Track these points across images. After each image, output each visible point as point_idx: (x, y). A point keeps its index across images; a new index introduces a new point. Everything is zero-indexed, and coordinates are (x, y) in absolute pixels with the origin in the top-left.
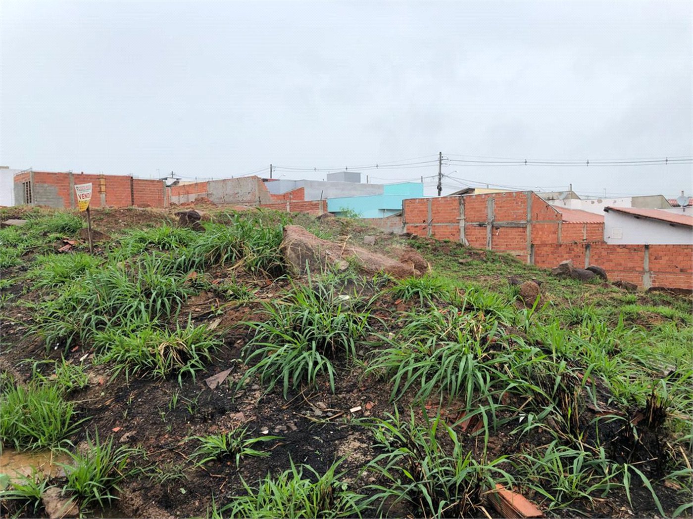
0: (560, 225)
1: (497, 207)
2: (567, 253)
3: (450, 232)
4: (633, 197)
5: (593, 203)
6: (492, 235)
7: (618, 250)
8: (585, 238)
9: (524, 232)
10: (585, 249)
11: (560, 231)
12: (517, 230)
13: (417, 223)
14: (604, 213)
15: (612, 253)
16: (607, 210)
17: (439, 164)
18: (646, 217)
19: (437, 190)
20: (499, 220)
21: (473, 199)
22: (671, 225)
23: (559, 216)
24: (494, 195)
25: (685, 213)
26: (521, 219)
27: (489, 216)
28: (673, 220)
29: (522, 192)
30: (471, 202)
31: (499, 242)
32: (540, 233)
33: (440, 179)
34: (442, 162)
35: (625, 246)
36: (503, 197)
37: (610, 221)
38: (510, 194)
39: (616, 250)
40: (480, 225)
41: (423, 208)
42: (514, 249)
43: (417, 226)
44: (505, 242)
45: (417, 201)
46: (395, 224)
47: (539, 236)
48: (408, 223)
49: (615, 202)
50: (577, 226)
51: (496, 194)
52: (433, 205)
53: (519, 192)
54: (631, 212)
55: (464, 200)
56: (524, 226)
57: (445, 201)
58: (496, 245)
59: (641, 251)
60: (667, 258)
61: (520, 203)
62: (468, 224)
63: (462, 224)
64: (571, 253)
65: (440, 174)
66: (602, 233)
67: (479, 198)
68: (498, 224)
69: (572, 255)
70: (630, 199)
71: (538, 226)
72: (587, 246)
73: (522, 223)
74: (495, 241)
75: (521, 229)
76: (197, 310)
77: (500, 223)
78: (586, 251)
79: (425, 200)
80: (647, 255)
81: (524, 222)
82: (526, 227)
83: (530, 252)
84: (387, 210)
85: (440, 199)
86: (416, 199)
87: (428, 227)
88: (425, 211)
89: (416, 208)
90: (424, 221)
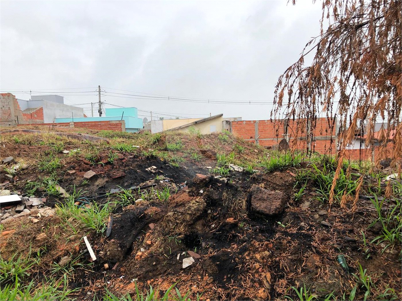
6: (311, 145)
12: (328, 141)
19: (99, 113)
31: (316, 150)
33: (100, 106)
38: (323, 119)
40: (301, 139)
41: (249, 128)
44: (320, 149)
45: (245, 123)
52: (259, 126)
62: (291, 138)
63: (287, 138)
77: (317, 137)
81: (334, 136)
82: (335, 140)
85: (266, 121)
86: (244, 121)
87: (256, 141)
88: (252, 130)
89: (244, 128)
90: (251, 137)
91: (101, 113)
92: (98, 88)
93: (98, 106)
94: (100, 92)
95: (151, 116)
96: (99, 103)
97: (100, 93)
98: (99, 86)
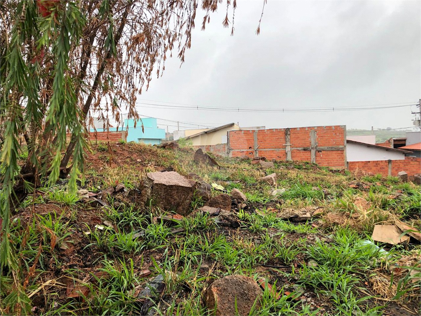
1: (319, 137)
2: (375, 166)
3: (276, 155)
6: (316, 156)
9: (342, 154)
12: (336, 152)
13: (243, 149)
15: (407, 165)
20: (321, 146)
24: (316, 128)
26: (339, 145)
27: (313, 143)
29: (339, 126)
30: (295, 133)
31: (322, 161)
36: (323, 130)
38: (330, 127)
39: (410, 163)
40: (305, 150)
41: (249, 137)
42: (334, 166)
43: (243, 152)
44: (326, 161)
45: (243, 132)
46: (220, 150)
48: (233, 149)
52: (258, 135)
53: (337, 126)
57: (270, 132)
58: (319, 163)
61: (338, 134)
62: (293, 149)
63: (288, 149)
64: (378, 166)
67: (303, 129)
68: (321, 149)
69: (379, 168)
73: (341, 147)
74: (318, 161)
75: (340, 152)
77: (323, 147)
79: (251, 132)
82: (343, 150)
83: (346, 167)
85: (266, 131)
86: (242, 130)
87: (255, 152)
88: (251, 140)
89: (243, 138)
90: (250, 148)
95: (178, 126)
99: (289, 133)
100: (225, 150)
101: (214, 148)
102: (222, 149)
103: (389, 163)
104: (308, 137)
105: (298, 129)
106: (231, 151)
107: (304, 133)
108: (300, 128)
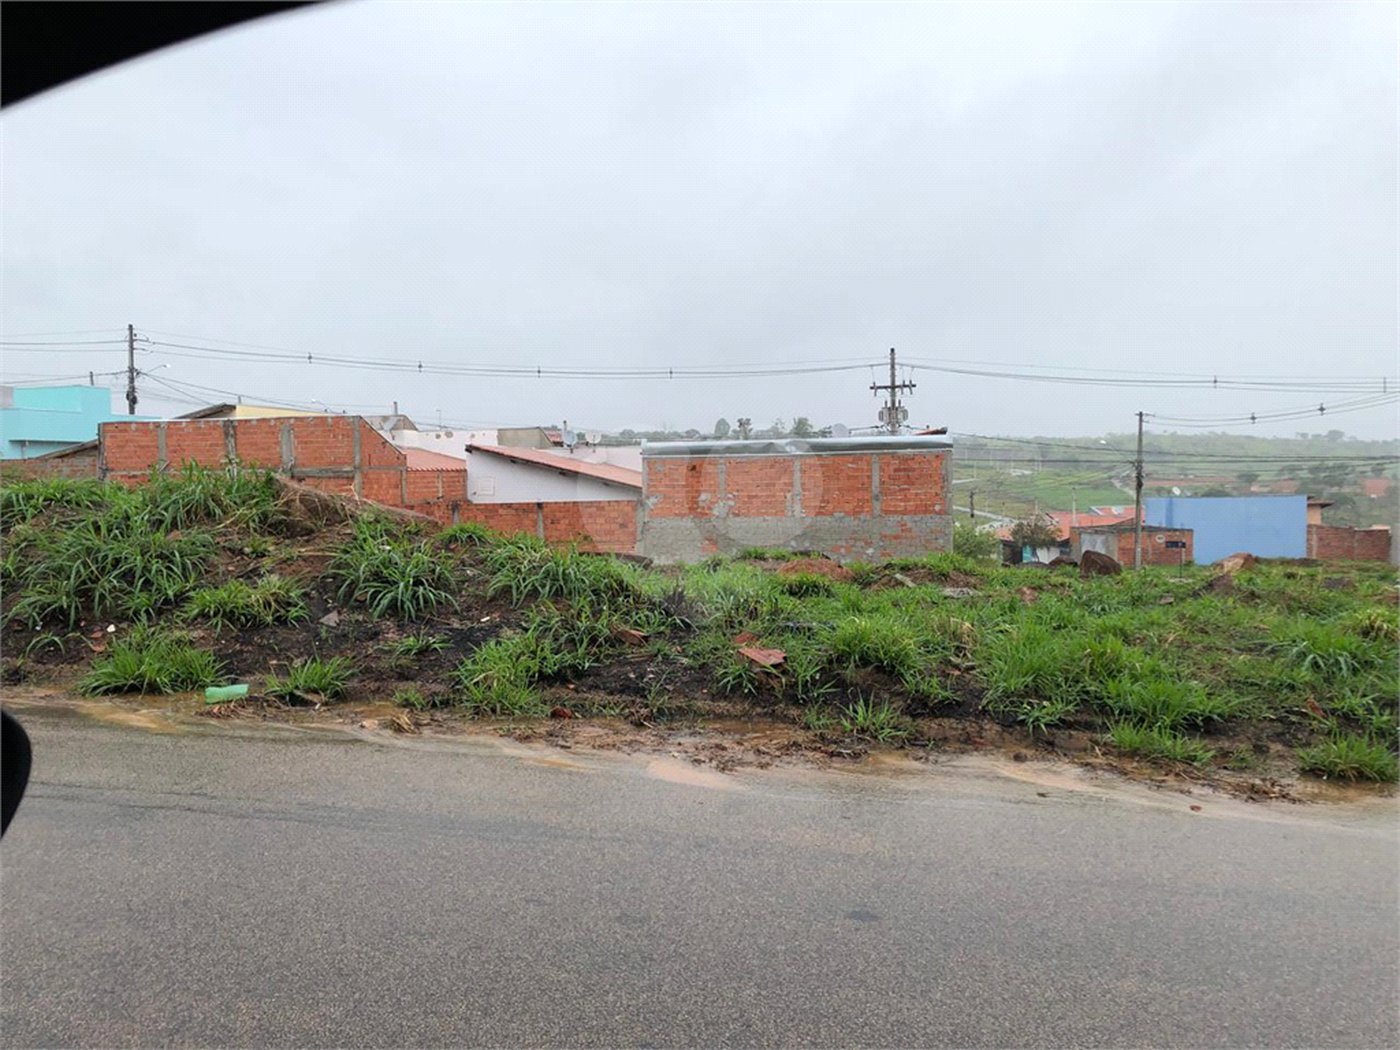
0: (404, 473)
1: (299, 443)
4: (499, 430)
5: (438, 436)
7: (501, 511)
8: (440, 495)
10: (451, 512)
11: (404, 483)
12: (337, 482)
13: (134, 469)
14: (465, 455)
15: (492, 518)
16: (470, 449)
17: (128, 348)
18: (528, 461)
19: (127, 402)
20: (304, 465)
21: (250, 427)
22: (560, 473)
23: (400, 457)
24: (292, 421)
25: (572, 456)
26: (343, 464)
27: (286, 458)
28: (563, 467)
29: (343, 418)
30: (249, 433)
32: (376, 486)
33: (132, 380)
34: (135, 345)
35: (509, 506)
36: (308, 426)
37: (476, 468)
38: (322, 420)
39: (497, 511)
41: (145, 441)
43: (134, 476)
45: (133, 427)
46: (82, 470)
47: (374, 492)
48: (112, 470)
49: (473, 436)
50: (428, 474)
51: (296, 418)
52: (169, 436)
53: (338, 417)
54: (506, 453)
55: (234, 428)
56: (350, 475)
57: (194, 429)
59: (532, 512)
60: (567, 521)
61: (340, 437)
65: (132, 369)
66: (465, 487)
67: (263, 425)
68: (302, 472)
70: (496, 433)
71: (371, 476)
72: (455, 507)
73: (346, 469)
75: (346, 482)
76: (231, 568)
77: (307, 470)
78: (453, 514)
79: (151, 427)
80: (541, 517)
81: (348, 469)
82: (353, 478)
84: (30, 442)
85: (184, 425)
86: (130, 423)
88: (152, 446)
89: (131, 441)
90: (149, 466)
91: (133, 400)
92: (128, 332)
93: (126, 381)
94: (132, 341)
96: (128, 374)
97: (132, 348)
98: (131, 327)
99: (232, 432)
100: (94, 470)
101: (72, 466)
102: (88, 468)
103: (454, 512)
104: (275, 443)
105: (254, 423)
106: (108, 475)
107: (267, 433)
108: (258, 420)
